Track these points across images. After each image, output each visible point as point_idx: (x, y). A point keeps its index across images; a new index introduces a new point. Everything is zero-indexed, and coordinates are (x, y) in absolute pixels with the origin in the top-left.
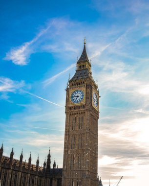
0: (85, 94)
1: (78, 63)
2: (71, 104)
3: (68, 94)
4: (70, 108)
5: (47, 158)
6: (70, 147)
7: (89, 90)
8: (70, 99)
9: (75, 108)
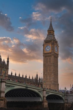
0: (51, 47)
1: (48, 31)
2: (45, 52)
3: (44, 47)
4: (45, 54)
5: (36, 76)
6: (46, 71)
7: (53, 46)
8: (45, 50)
9: (47, 53)
